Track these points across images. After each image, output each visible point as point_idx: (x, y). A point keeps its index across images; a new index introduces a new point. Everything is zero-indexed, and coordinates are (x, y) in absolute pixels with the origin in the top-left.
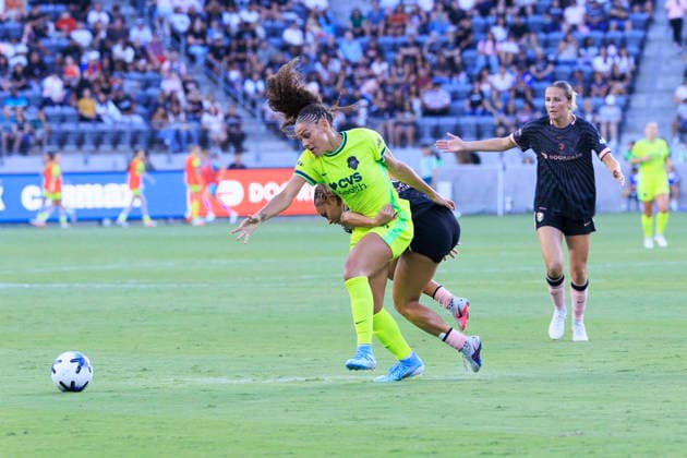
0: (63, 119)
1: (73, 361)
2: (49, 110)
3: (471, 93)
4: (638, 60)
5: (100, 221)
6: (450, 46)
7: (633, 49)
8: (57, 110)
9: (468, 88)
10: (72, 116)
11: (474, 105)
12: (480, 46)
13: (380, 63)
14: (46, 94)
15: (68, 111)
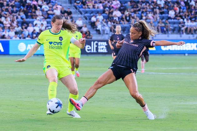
0: (174, 23)
1: (56, 103)
2: (170, 20)
5: (184, 54)
8: (173, 20)
10: (177, 22)
14: (169, 16)
15: (175, 21)
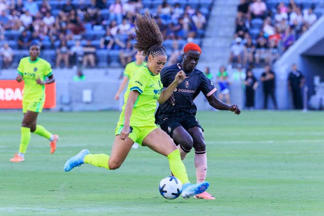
3: (105, 36)
4: (207, 17)
6: (93, 7)
7: (204, 10)
9: (103, 32)
11: (106, 43)
12: (112, 7)
13: (49, 17)
